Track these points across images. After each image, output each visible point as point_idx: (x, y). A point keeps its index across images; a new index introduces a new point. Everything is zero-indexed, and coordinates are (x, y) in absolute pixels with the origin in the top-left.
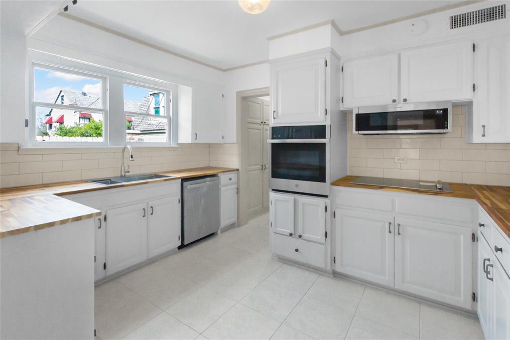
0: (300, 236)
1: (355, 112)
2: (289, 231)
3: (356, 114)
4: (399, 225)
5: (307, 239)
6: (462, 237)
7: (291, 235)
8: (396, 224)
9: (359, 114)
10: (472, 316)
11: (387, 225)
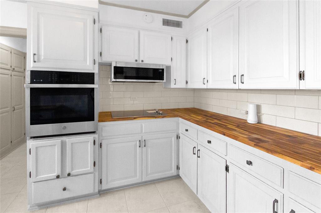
0: (69, 175)
1: (114, 65)
2: (56, 174)
3: (114, 67)
4: (145, 140)
5: (76, 174)
6: (173, 138)
7: (58, 177)
8: (143, 140)
9: (116, 66)
10: (178, 177)
11: (138, 142)
